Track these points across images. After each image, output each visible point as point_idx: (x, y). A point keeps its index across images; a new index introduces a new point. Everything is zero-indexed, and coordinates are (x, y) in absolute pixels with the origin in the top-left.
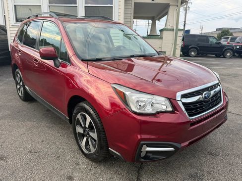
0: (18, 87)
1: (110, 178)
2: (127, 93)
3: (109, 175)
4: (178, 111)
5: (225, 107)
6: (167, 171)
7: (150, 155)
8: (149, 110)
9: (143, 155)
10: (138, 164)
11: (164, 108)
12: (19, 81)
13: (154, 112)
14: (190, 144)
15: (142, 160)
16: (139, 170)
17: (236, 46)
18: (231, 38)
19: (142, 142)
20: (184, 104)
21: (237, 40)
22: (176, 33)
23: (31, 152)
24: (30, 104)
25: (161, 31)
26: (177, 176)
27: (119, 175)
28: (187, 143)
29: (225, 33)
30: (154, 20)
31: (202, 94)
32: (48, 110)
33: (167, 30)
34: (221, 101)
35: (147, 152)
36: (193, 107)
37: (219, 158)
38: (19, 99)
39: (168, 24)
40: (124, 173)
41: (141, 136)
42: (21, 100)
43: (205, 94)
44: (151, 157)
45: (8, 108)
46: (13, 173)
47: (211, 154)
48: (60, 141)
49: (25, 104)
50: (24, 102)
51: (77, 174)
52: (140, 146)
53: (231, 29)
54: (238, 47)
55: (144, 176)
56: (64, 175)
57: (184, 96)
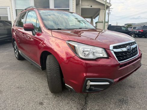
0: (16, 51)
1: (67, 103)
2: (76, 45)
3: (67, 101)
4: (111, 58)
5: (140, 57)
6: (104, 98)
7: (93, 88)
8: (91, 57)
9: (88, 87)
10: (85, 94)
11: (101, 55)
12: (16, 48)
13: (95, 58)
14: (120, 80)
15: (87, 91)
16: (86, 97)
17: (136, 31)
18: (134, 27)
19: (87, 79)
20: (115, 53)
21: (137, 28)
22: (104, 24)
23: (18, 88)
24: (22, 62)
25: (96, 23)
26: (111, 101)
27: (73, 101)
28: (118, 79)
29: (129, 25)
30: (92, 18)
31: (126, 47)
32: (32, 64)
33: (99, 22)
34: (137, 53)
35: (91, 86)
36: (121, 55)
37: (136, 89)
38: (16, 59)
39: (100, 19)
40: (77, 100)
41: (86, 75)
42: (17, 59)
43: (128, 47)
44: (94, 89)
45: (9, 64)
46: (4, 101)
47: (131, 87)
48: (37, 81)
49: (19, 61)
50: (18, 61)
51: (46, 101)
52: (85, 81)
53: (132, 24)
54: (137, 32)
55: (89, 101)
56: (37, 101)
57: (115, 47)
